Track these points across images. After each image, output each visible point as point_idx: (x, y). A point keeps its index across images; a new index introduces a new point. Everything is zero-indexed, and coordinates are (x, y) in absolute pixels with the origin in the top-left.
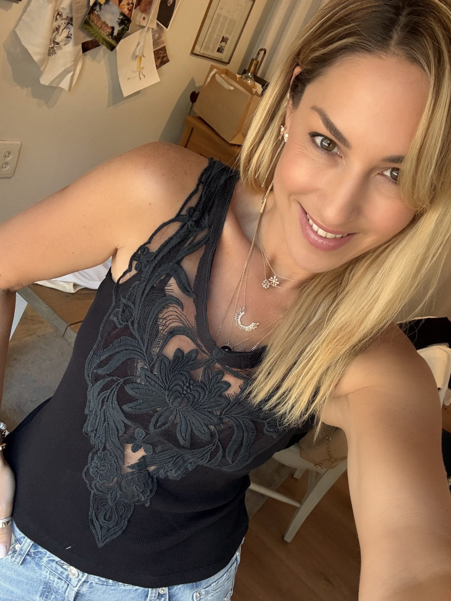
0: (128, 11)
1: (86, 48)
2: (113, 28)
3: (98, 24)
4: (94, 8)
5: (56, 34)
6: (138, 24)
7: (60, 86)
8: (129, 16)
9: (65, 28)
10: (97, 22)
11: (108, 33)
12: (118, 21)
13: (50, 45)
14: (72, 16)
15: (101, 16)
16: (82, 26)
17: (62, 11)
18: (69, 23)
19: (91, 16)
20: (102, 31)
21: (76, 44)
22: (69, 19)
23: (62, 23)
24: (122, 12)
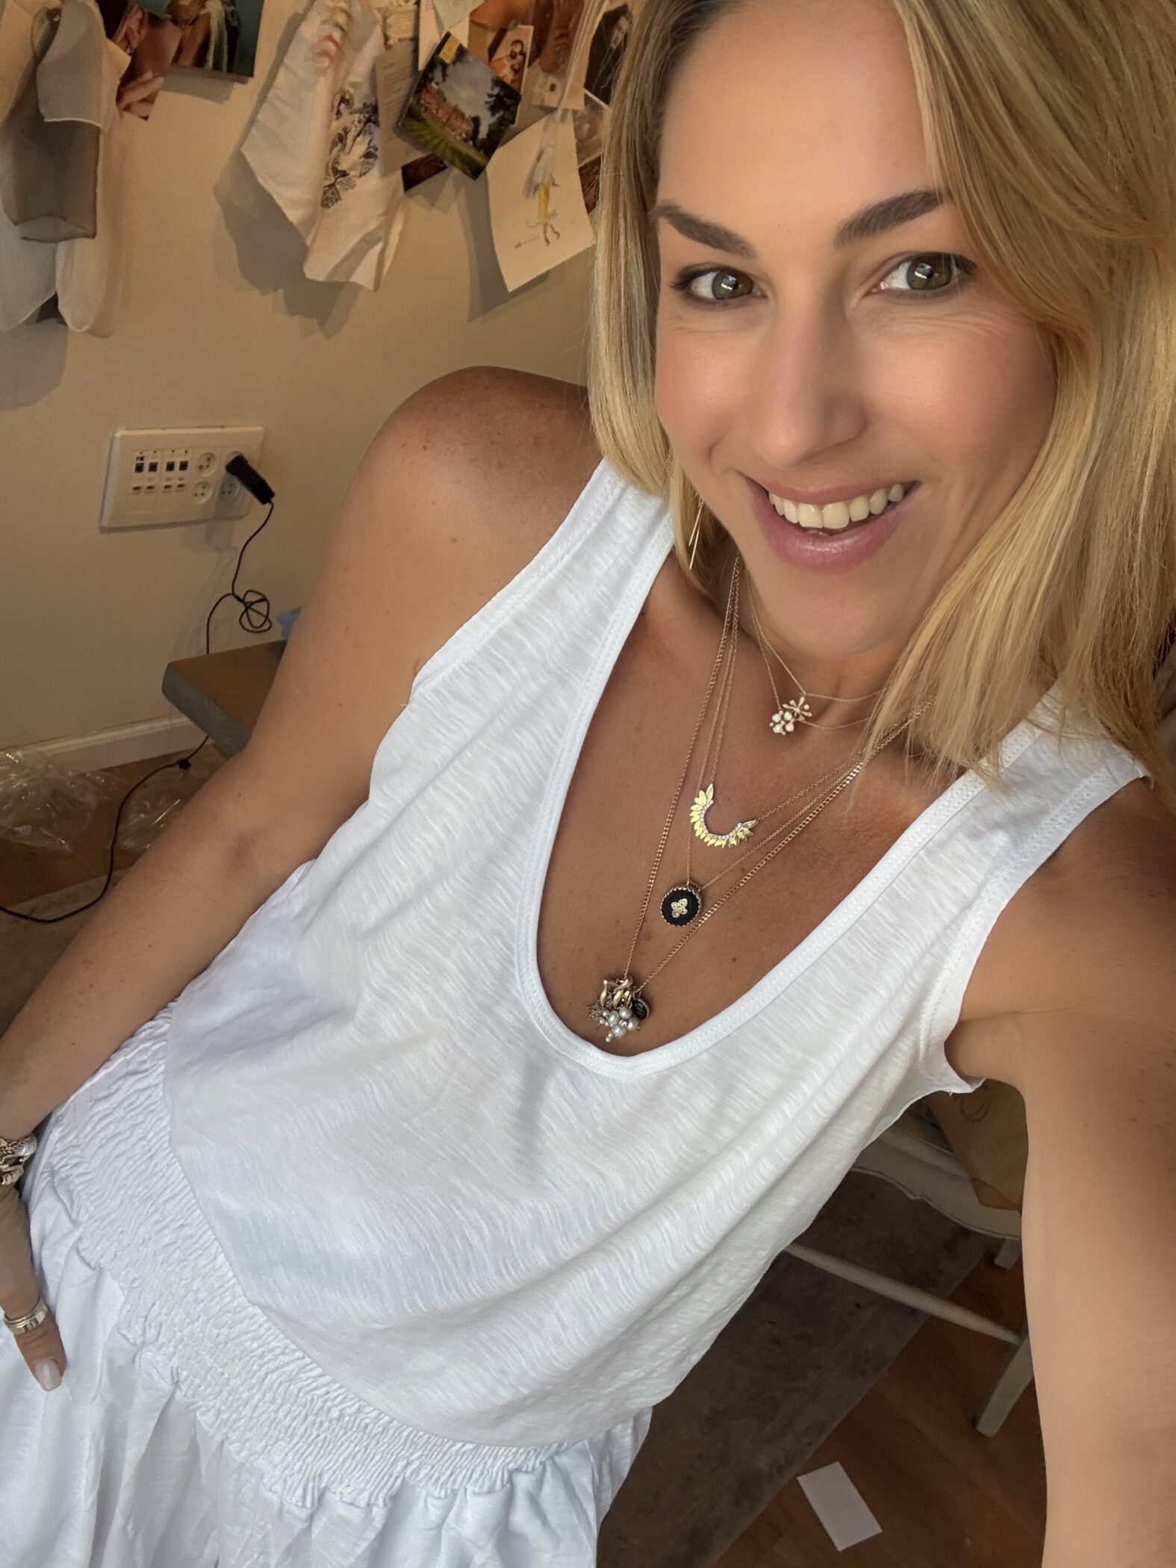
0: (513, 73)
1: (412, 177)
2: (476, 121)
3: (439, 115)
4: (430, 75)
5: (339, 152)
6: (538, 103)
7: (354, 279)
8: (515, 86)
9: (358, 135)
10: (438, 111)
11: (464, 136)
12: (489, 103)
13: (326, 179)
14: (377, 101)
15: (447, 94)
16: (403, 125)
17: (351, 90)
18: (368, 120)
19: (423, 96)
20: (450, 131)
21: (386, 172)
22: (369, 109)
23: (352, 120)
24: (498, 77)
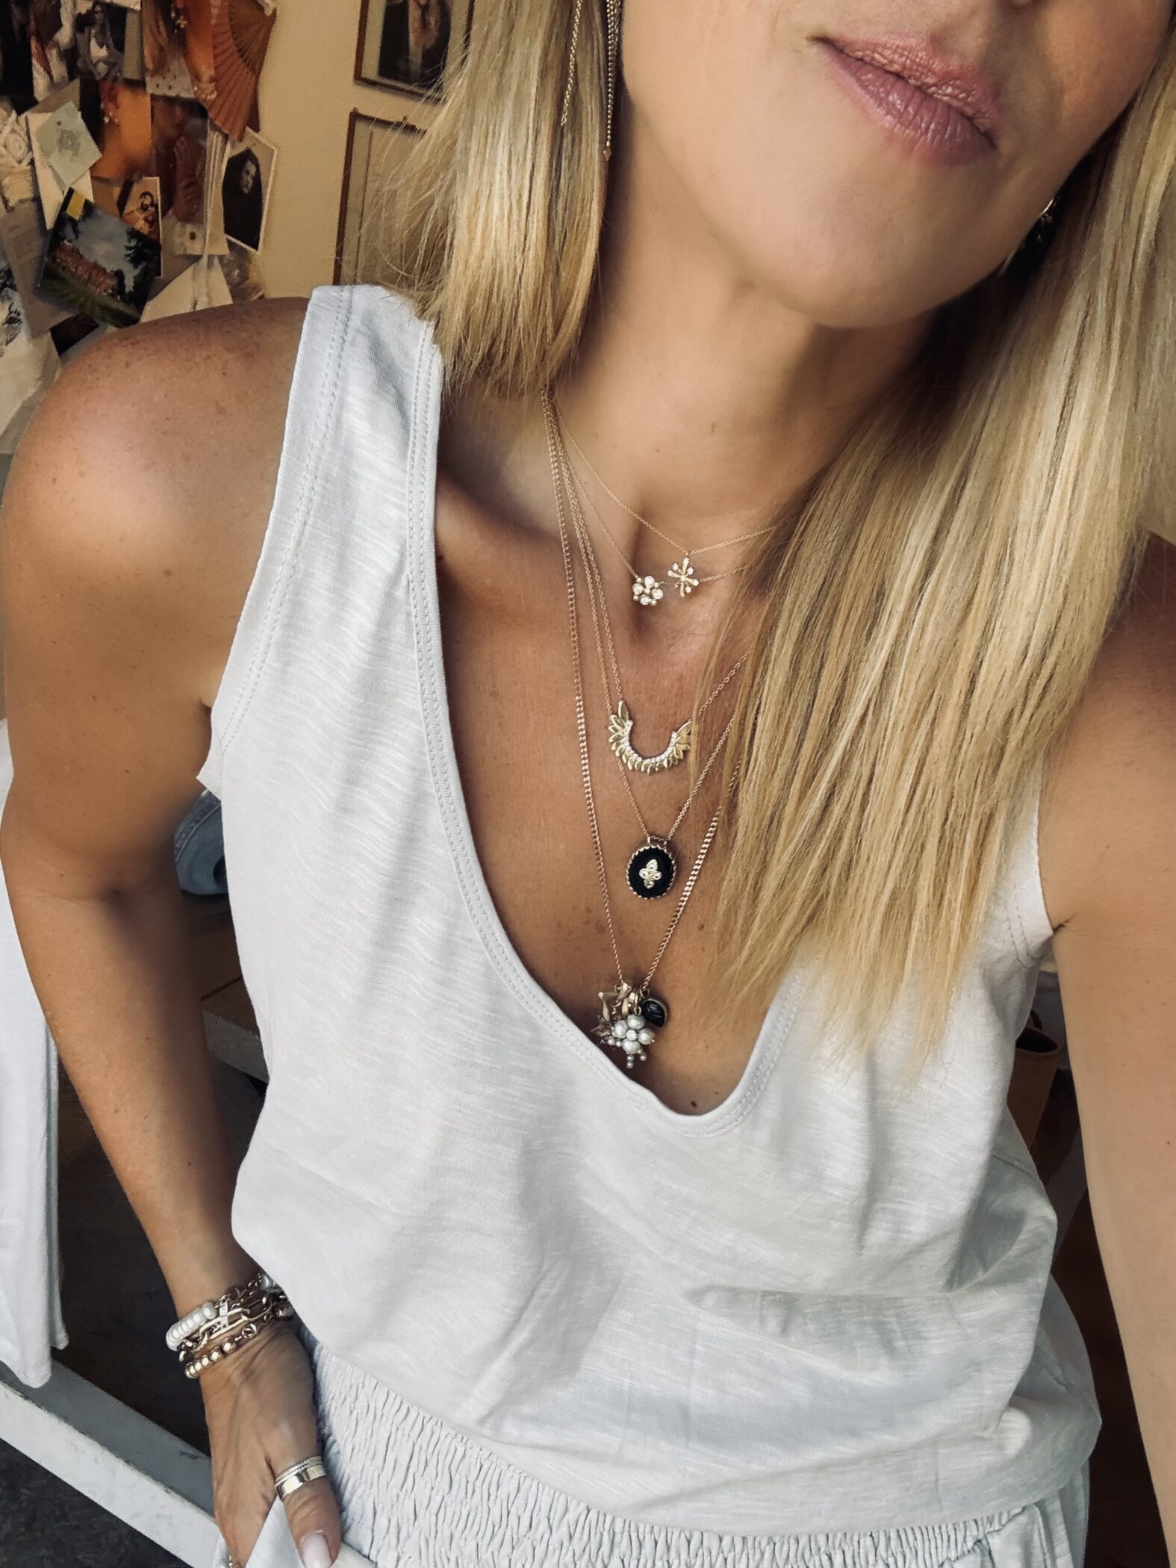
0: (147, 225)
1: (64, 339)
2: (119, 275)
3: (79, 272)
4: (61, 233)
6: (181, 252)
10: (76, 268)
11: (110, 291)
12: (130, 255)
15: (83, 251)
16: (42, 285)
19: (58, 254)
20: (94, 288)
21: (35, 334)
24: (133, 229)
